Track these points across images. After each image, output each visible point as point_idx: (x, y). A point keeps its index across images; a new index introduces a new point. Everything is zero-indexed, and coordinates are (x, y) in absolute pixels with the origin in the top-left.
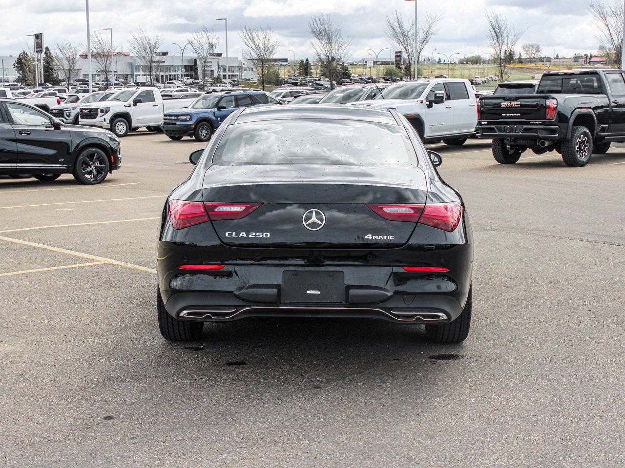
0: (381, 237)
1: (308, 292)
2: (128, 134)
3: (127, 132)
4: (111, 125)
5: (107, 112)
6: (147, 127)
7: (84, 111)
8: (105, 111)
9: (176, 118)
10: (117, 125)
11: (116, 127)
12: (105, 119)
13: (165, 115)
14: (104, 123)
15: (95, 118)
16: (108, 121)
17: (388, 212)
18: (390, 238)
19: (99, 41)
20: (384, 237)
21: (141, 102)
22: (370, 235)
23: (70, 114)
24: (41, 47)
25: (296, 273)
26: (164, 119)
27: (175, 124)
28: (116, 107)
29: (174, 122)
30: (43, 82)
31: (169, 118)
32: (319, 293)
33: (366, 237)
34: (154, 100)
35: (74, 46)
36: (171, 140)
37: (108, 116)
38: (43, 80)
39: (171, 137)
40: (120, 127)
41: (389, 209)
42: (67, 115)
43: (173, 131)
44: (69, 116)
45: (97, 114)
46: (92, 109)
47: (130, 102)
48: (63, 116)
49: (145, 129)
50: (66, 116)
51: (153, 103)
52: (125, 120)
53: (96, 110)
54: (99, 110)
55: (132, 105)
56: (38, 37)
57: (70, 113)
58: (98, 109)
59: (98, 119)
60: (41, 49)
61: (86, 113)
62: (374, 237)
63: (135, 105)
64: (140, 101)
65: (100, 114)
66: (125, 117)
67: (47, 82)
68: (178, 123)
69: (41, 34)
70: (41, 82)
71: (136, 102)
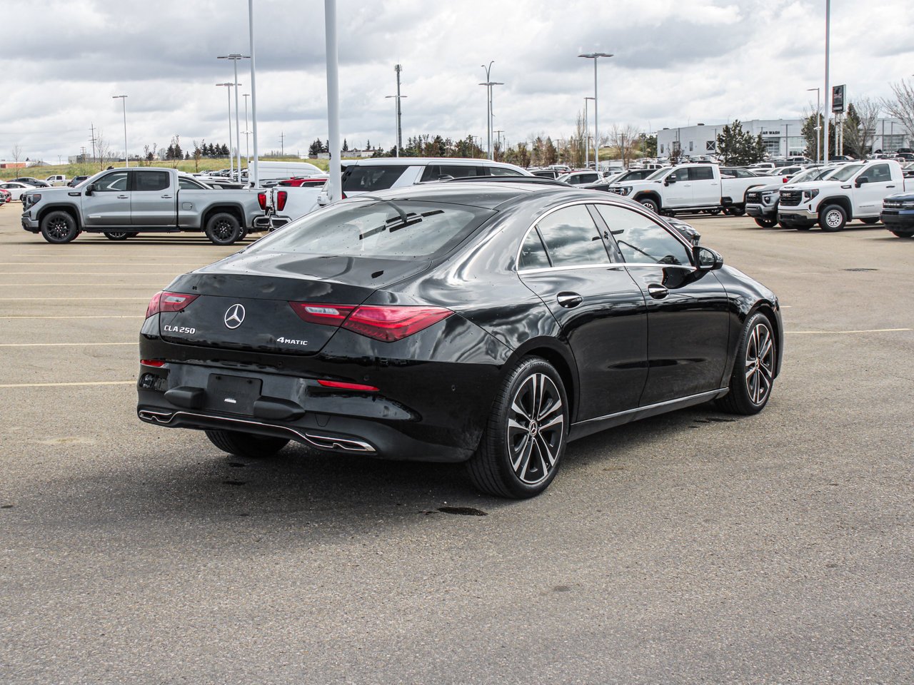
0: (293, 342)
1: (226, 400)
2: (845, 227)
3: (843, 224)
4: (819, 215)
5: (814, 196)
6: (862, 219)
7: (785, 195)
8: (812, 194)
9: (898, 205)
10: (829, 214)
11: (827, 217)
12: (810, 206)
13: (886, 201)
14: (809, 212)
15: (797, 204)
16: (814, 209)
17: (310, 311)
18: (303, 343)
19: (908, 93)
20: (296, 342)
21: (867, 182)
22: (283, 338)
23: (770, 199)
24: (842, 105)
25: (219, 377)
26: (885, 207)
27: (897, 213)
28: (828, 188)
29: (896, 210)
30: (841, 155)
31: (890, 204)
32: (235, 402)
33: (278, 340)
34: (889, 178)
35: (874, 102)
36: (895, 236)
37: (815, 202)
38: (841, 151)
39: (895, 233)
40: (833, 218)
41: (313, 308)
42: (765, 200)
43: (895, 223)
44: (768, 202)
45: (800, 199)
46: (794, 192)
47: (852, 181)
48: (761, 202)
49: (859, 222)
50: (764, 202)
51: (888, 183)
52: (841, 208)
53: (799, 193)
54: (803, 193)
55: (853, 186)
56: (839, 90)
57: (769, 197)
58: (802, 191)
59: (802, 206)
60: (840, 108)
61: (787, 197)
62: (286, 340)
63: (858, 186)
64: (865, 181)
65: (804, 199)
66: (842, 203)
67: (846, 155)
68: (901, 212)
69: (842, 86)
70: (839, 154)
71: (859, 183)
